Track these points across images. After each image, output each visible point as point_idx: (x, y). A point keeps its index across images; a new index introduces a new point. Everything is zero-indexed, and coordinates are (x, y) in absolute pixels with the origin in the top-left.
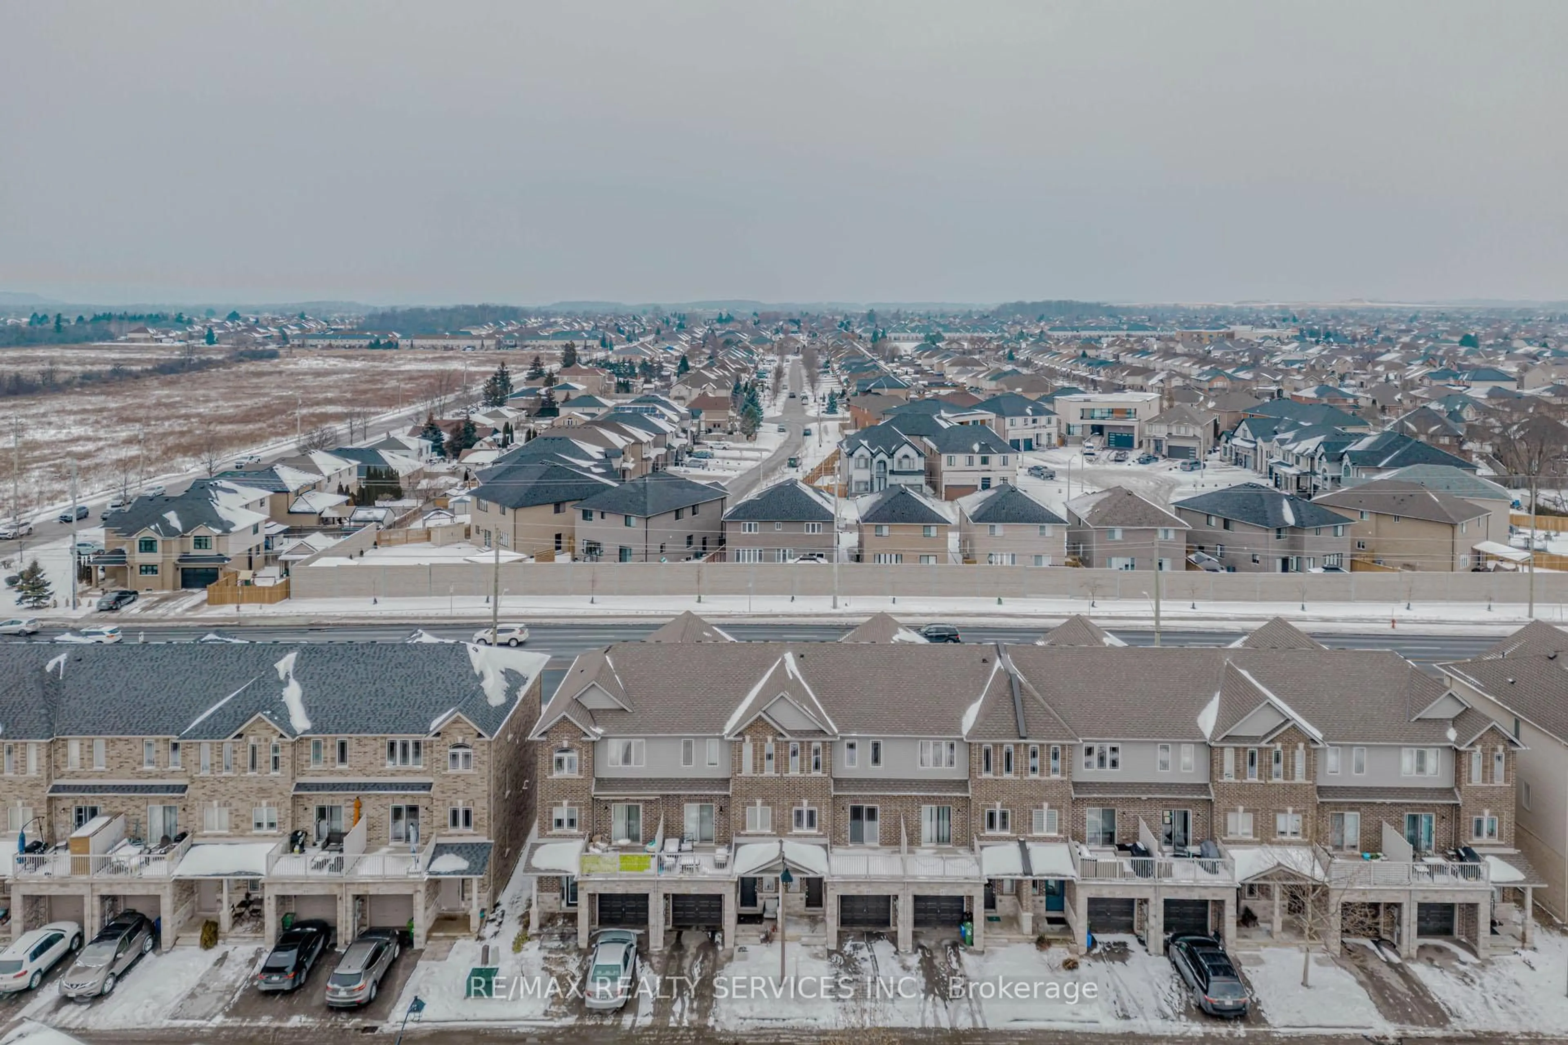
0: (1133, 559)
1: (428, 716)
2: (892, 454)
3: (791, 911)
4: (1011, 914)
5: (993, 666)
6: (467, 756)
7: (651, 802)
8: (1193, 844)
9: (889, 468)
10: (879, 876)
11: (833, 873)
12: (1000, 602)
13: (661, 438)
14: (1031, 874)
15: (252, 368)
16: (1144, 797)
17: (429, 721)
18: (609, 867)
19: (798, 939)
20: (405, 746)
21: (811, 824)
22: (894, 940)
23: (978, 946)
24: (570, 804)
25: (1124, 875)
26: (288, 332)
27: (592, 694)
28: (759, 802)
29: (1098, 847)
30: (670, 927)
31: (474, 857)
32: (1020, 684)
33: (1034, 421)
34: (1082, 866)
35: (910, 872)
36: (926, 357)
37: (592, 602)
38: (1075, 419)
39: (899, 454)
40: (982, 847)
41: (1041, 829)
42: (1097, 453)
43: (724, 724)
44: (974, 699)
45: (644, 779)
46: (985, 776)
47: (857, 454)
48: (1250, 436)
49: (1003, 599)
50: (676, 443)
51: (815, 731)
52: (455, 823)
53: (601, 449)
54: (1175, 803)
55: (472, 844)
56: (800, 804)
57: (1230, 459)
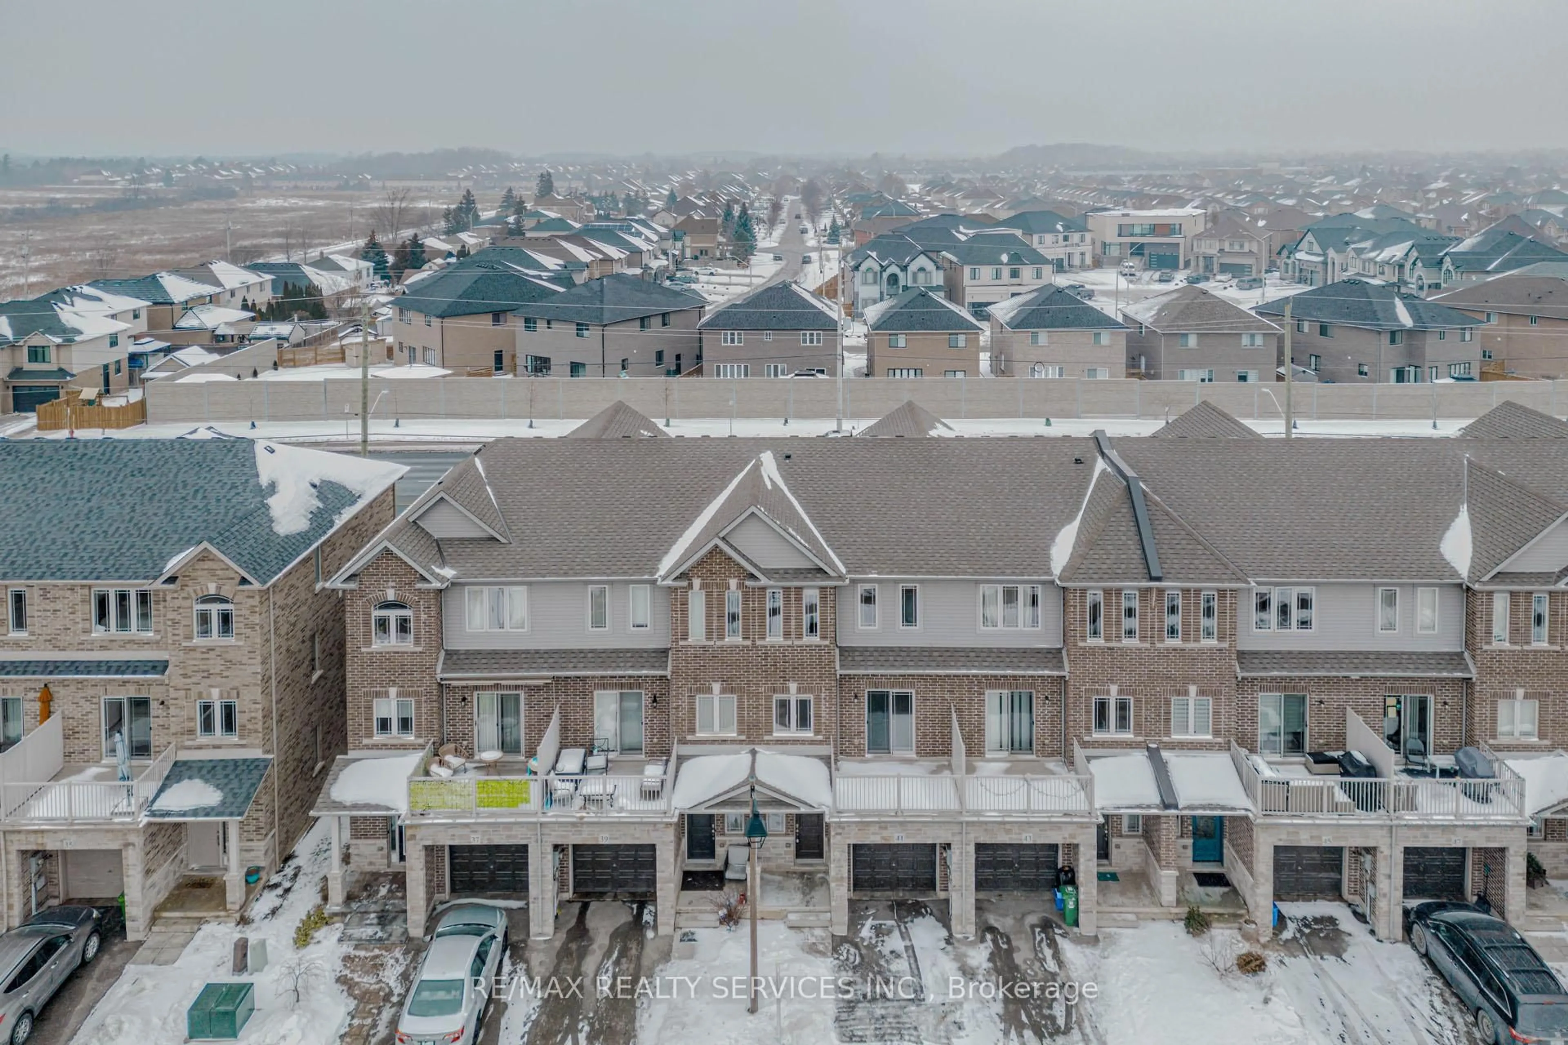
0: (1211, 372)
1: (167, 549)
2: (906, 267)
3: (772, 865)
4: (1135, 868)
5: (1092, 468)
6: (226, 619)
7: (538, 688)
8: (1436, 752)
9: (902, 283)
10: (920, 813)
11: (841, 807)
12: (1048, 423)
13: (637, 256)
14: (1176, 807)
15: (205, 206)
16: (1355, 675)
17: (164, 558)
18: (457, 800)
19: (781, 916)
20: (123, 598)
21: (803, 722)
22: (945, 919)
23: (1087, 926)
24: (399, 695)
25: (1335, 807)
26: (253, 175)
27: (442, 513)
28: (716, 687)
29: (1277, 758)
30: (569, 895)
31: (235, 784)
32: (1145, 494)
33: (1066, 239)
34: (1264, 792)
35: (971, 804)
36: (937, 192)
37: (531, 426)
38: (1111, 236)
39: (913, 267)
40: (1089, 759)
41: (1186, 730)
42: (1138, 274)
43: (659, 560)
44: (1070, 519)
45: (527, 652)
46: (1091, 642)
47: (863, 268)
48: (1317, 248)
49: (1052, 420)
50: (655, 264)
51: (809, 570)
52: (208, 726)
53: (561, 262)
54: (1407, 684)
55: (235, 762)
56: (785, 690)
57: (1293, 277)
